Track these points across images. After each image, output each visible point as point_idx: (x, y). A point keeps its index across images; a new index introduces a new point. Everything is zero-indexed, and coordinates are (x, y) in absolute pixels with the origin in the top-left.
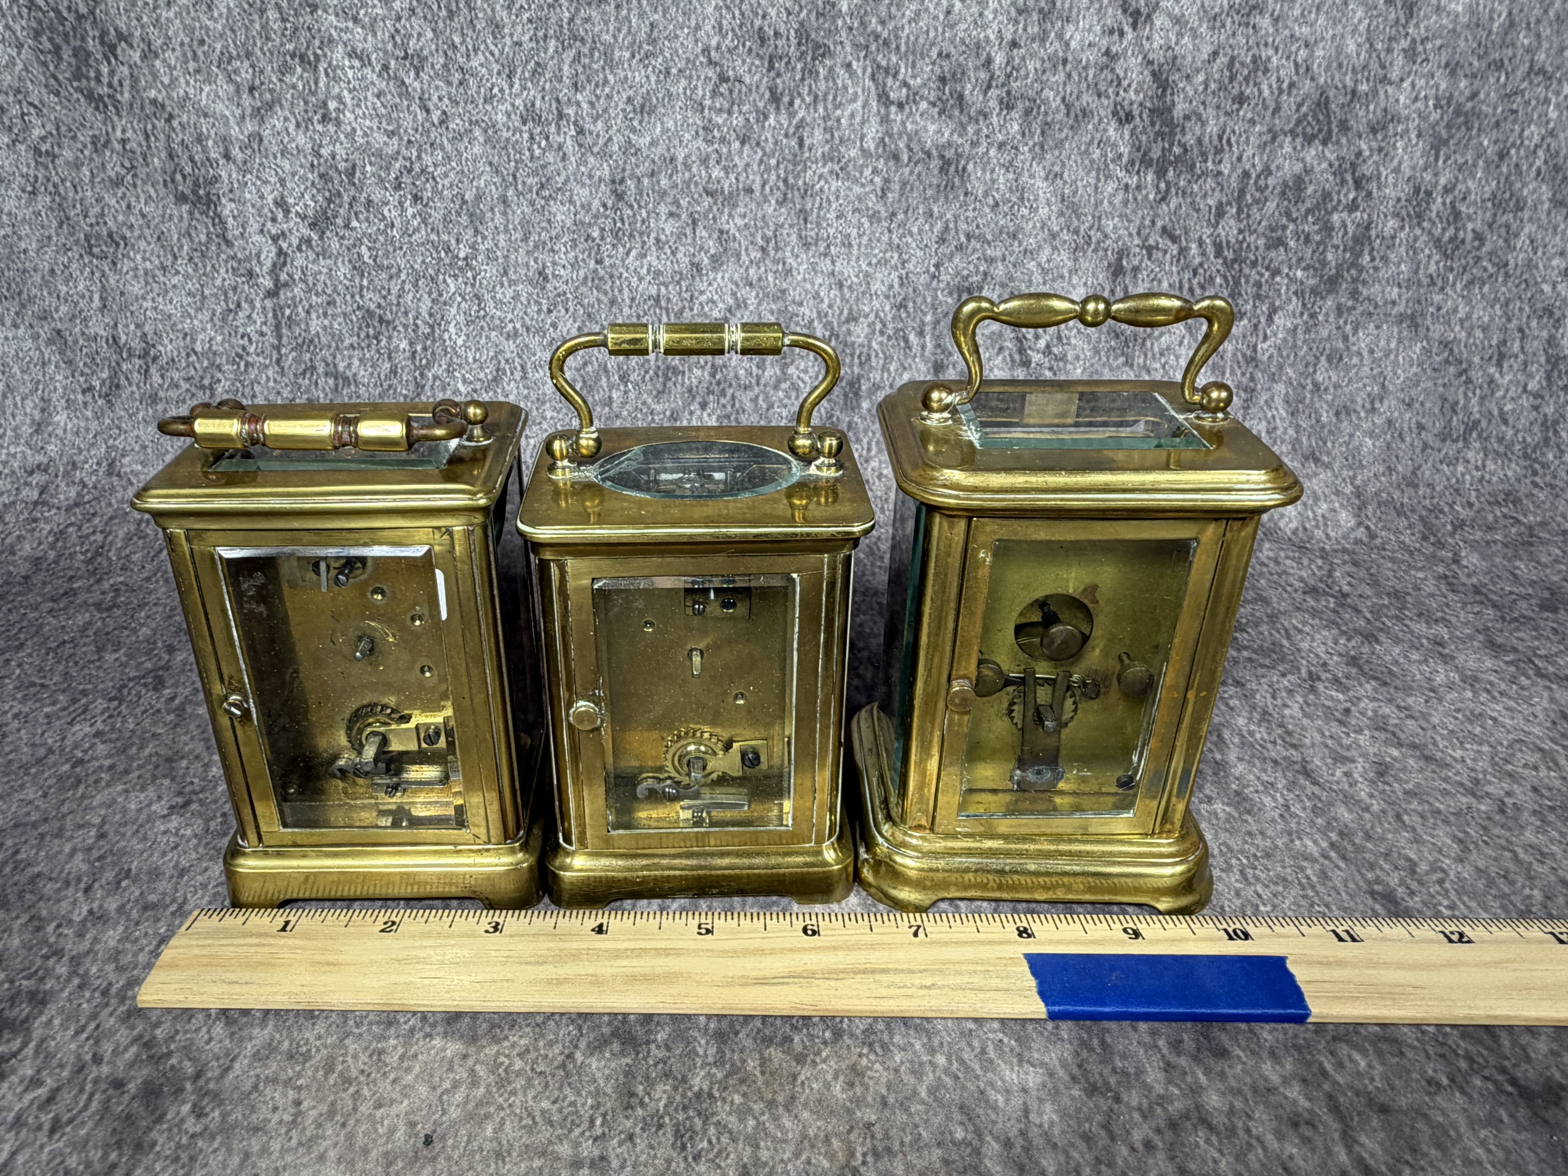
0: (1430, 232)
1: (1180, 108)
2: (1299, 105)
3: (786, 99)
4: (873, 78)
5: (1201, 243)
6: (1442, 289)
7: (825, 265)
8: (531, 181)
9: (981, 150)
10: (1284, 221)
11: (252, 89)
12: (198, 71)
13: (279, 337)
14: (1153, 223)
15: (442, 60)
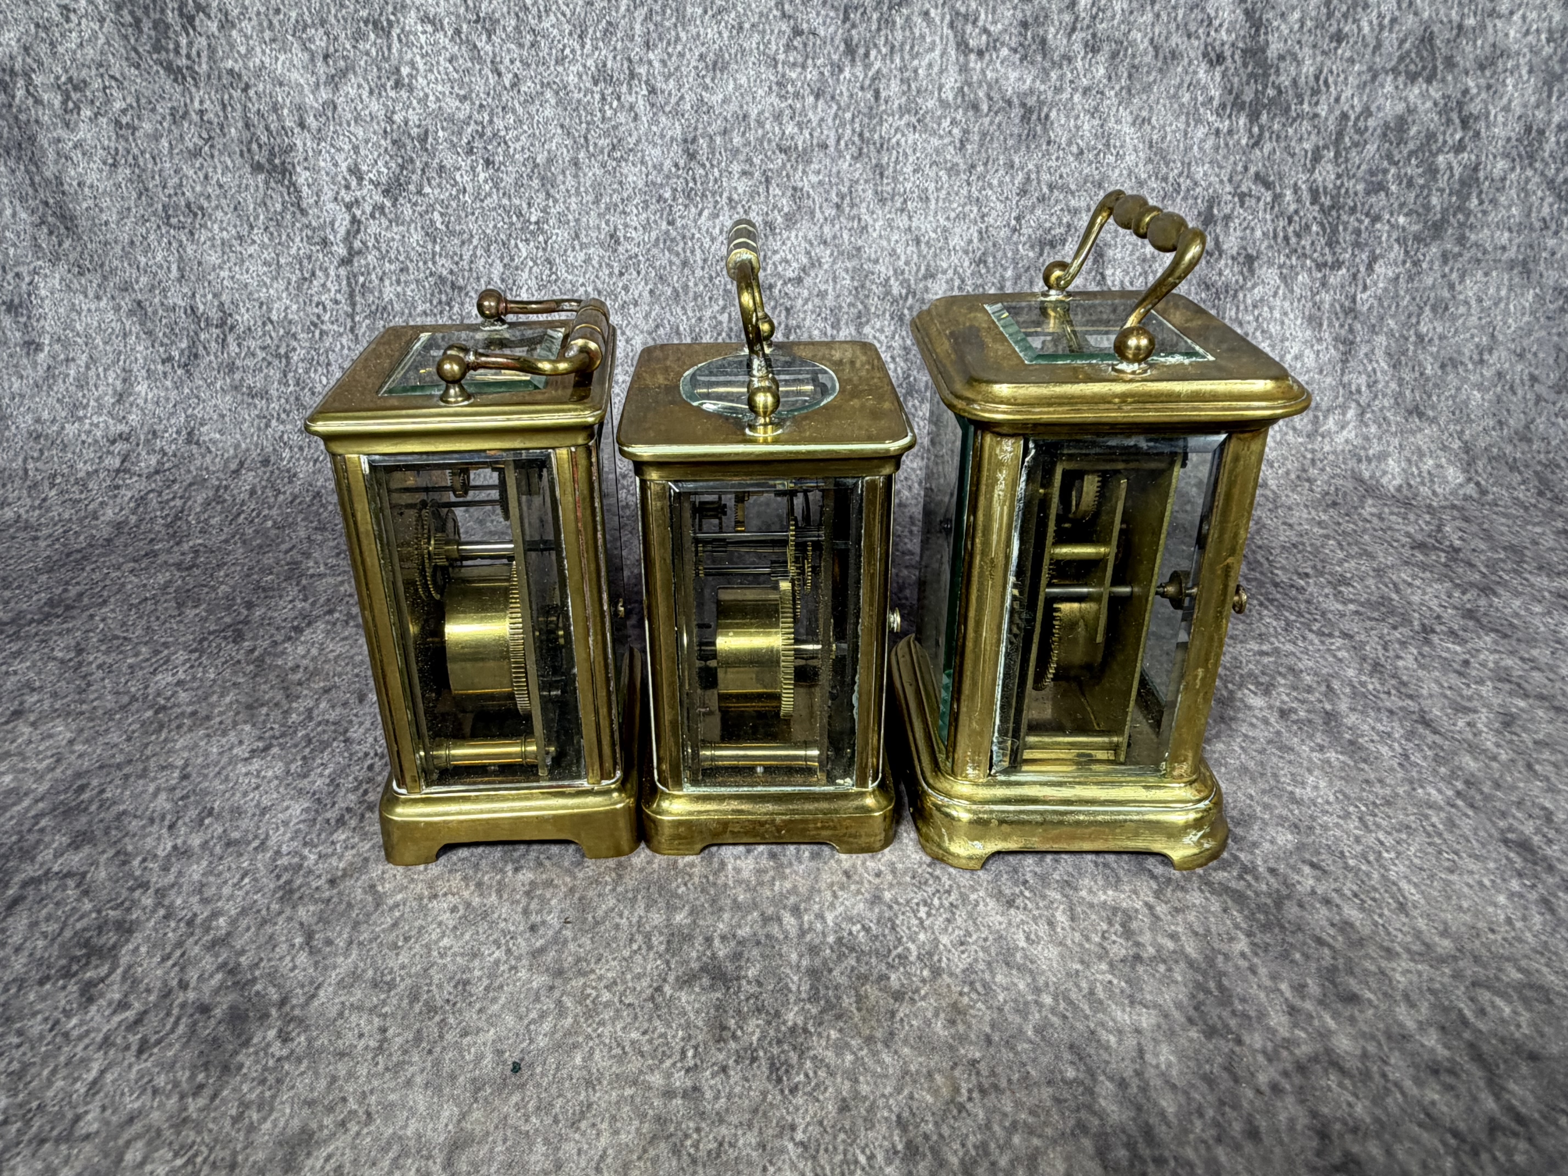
0: (1542, 174)
1: (1275, 48)
2: (1402, 42)
3: (862, 51)
4: (951, 25)
5: (1296, 189)
6: (1556, 233)
7: (902, 221)
8: (603, 142)
9: (1065, 96)
10: (1386, 163)
11: (326, 57)
12: (273, 40)
13: (353, 305)
14: (1246, 169)
15: (513, 22)
